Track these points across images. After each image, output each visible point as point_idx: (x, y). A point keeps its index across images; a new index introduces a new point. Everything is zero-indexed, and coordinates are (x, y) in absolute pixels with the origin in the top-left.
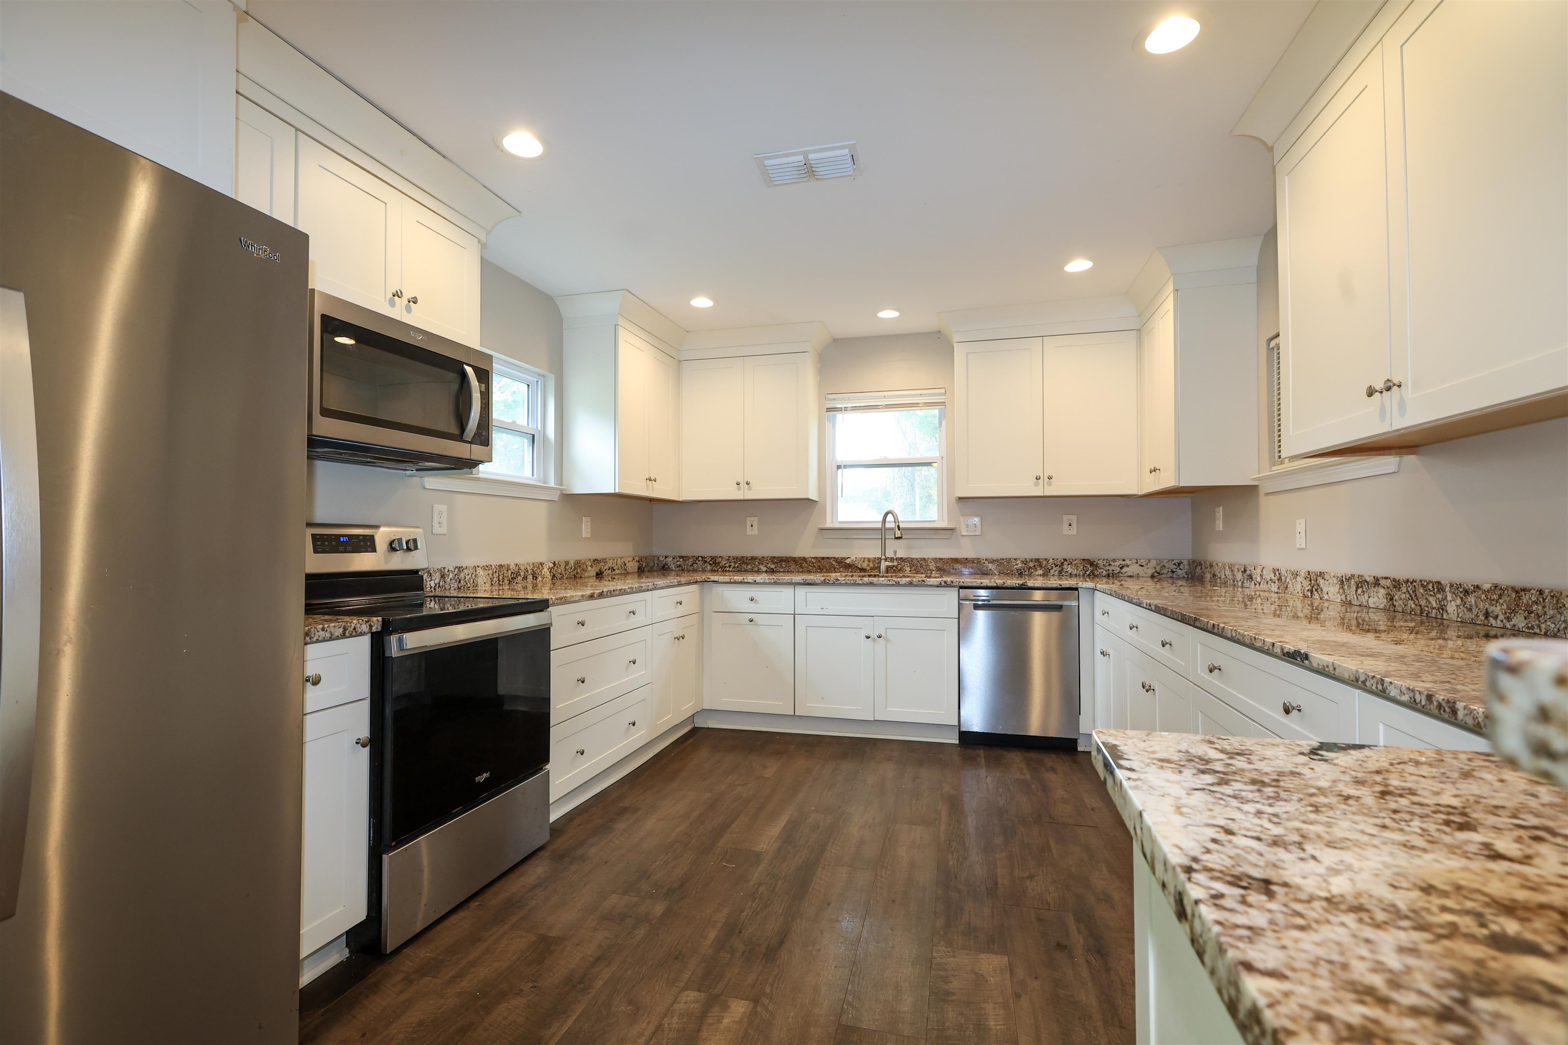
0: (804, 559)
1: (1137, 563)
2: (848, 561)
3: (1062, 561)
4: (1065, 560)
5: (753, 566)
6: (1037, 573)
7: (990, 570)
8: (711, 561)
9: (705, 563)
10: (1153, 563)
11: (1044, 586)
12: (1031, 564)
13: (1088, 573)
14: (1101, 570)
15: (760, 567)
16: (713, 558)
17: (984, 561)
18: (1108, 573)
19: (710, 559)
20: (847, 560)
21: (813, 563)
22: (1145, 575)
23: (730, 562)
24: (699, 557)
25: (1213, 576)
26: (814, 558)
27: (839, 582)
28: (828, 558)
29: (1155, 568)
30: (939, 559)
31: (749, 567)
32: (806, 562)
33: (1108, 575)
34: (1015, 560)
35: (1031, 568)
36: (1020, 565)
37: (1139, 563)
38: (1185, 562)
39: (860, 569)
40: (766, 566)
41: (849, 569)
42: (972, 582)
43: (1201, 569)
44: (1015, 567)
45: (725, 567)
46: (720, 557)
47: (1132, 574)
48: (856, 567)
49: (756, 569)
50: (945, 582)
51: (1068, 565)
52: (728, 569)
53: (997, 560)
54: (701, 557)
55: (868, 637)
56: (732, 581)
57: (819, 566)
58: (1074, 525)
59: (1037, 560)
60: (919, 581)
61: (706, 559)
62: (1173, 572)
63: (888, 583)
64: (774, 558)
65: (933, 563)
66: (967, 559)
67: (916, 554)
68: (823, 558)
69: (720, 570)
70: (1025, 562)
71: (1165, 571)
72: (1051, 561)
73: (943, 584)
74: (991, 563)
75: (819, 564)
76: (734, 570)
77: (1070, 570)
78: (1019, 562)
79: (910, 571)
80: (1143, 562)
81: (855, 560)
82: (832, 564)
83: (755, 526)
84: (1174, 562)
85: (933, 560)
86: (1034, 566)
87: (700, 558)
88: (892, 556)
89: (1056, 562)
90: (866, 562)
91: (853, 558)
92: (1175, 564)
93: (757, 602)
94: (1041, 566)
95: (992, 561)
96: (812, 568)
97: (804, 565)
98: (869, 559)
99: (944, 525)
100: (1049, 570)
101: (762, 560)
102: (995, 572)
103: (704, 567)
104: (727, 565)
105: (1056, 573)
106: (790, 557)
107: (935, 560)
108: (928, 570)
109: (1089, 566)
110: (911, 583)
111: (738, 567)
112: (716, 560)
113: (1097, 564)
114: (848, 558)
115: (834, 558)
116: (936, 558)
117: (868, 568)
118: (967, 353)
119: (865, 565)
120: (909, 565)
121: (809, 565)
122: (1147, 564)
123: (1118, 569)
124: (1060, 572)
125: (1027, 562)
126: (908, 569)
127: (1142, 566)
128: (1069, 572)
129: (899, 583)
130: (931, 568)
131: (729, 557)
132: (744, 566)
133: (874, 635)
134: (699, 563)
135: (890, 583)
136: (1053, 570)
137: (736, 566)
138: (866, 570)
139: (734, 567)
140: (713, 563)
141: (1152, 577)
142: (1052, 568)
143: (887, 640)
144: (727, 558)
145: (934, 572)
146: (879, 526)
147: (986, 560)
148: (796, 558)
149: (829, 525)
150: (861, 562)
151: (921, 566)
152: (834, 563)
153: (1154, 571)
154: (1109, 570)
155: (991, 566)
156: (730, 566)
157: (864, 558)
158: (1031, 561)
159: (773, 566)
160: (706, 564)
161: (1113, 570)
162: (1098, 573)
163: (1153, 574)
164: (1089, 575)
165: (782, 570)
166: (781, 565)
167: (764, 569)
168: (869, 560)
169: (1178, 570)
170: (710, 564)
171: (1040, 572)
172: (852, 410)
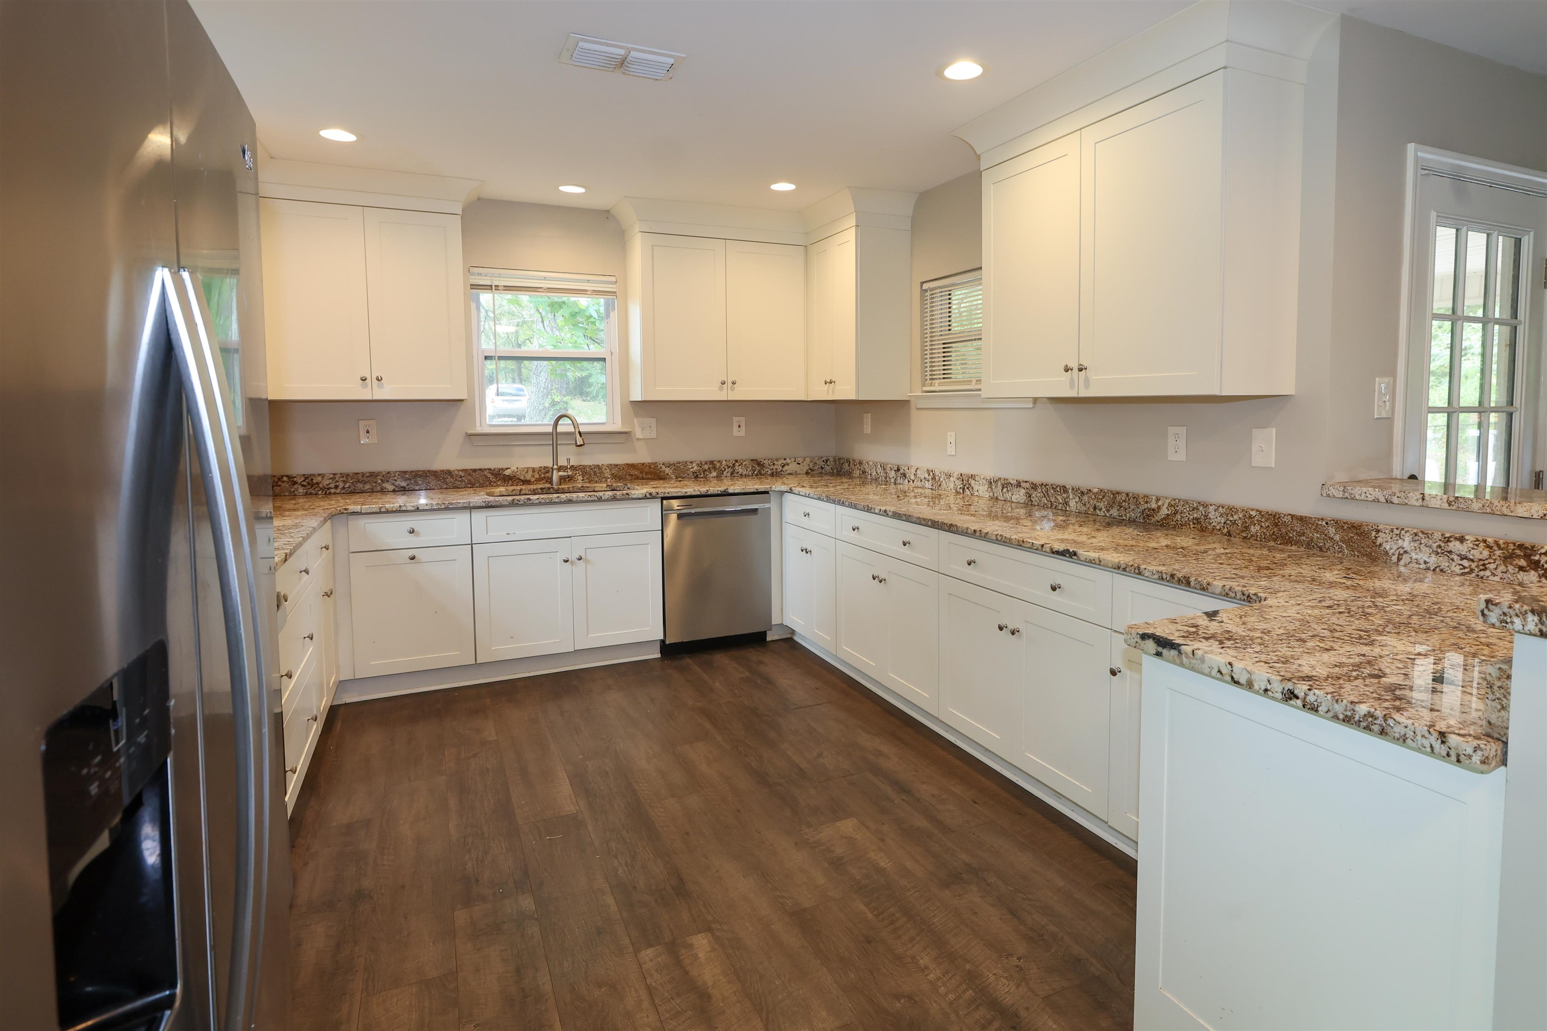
0: (449, 473)
1: (795, 461)
2: (507, 472)
3: (734, 462)
4: (736, 461)
5: (374, 484)
6: (711, 475)
7: (668, 474)
8: (304, 481)
9: (293, 485)
10: (808, 460)
11: (743, 491)
12: (706, 467)
13: (755, 473)
14: (767, 470)
15: (383, 485)
16: (306, 477)
17: (661, 465)
18: (772, 471)
19: (303, 479)
20: (506, 471)
21: (461, 477)
22: (802, 472)
23: (337, 481)
24: (282, 476)
25: (863, 473)
26: (462, 471)
27: (531, 502)
28: (481, 470)
29: (809, 465)
30: (614, 465)
31: (368, 486)
32: (452, 476)
33: (773, 473)
34: (691, 463)
35: (706, 470)
36: (696, 468)
37: (797, 461)
38: (831, 459)
39: (522, 481)
40: (393, 484)
41: (508, 481)
42: (676, 492)
43: (849, 466)
44: (691, 470)
45: (329, 489)
46: (319, 475)
47: (791, 472)
48: (518, 479)
49: (379, 488)
50: (650, 494)
51: (739, 465)
52: (333, 491)
53: (674, 464)
54: (287, 476)
55: (566, 561)
57: (469, 480)
58: (743, 427)
59: (712, 462)
60: (623, 495)
61: (295, 479)
62: (822, 468)
63: (590, 499)
64: (405, 472)
65: (608, 470)
66: (643, 464)
67: (588, 461)
68: (475, 470)
69: (320, 492)
70: (700, 465)
71: (816, 468)
72: (724, 462)
73: (648, 496)
74: (668, 467)
75: (470, 478)
76: (343, 491)
77: (740, 471)
78: (694, 465)
79: (583, 480)
80: (800, 460)
81: (516, 470)
82: (487, 477)
83: (373, 432)
84: (823, 459)
85: (608, 467)
86: (709, 468)
87: (285, 479)
88: (565, 464)
89: (728, 464)
90: (530, 473)
91: (514, 468)
92: (823, 461)
93: (418, 534)
94: (715, 468)
95: (669, 466)
96: (460, 483)
97: (449, 479)
98: (534, 468)
99: (617, 426)
100: (723, 472)
101: (387, 476)
102: (672, 476)
103: (293, 490)
104: (332, 486)
105: (729, 474)
106: (429, 471)
107: (611, 467)
108: (602, 478)
109: (756, 466)
110: (615, 497)
111: (349, 487)
112: (312, 480)
113: (764, 464)
114: (507, 469)
115: (490, 469)
116: (611, 465)
117: (533, 480)
119: (528, 477)
120: (581, 473)
121: (456, 480)
122: (803, 462)
123: (781, 468)
124: (732, 474)
125: (702, 464)
126: (580, 478)
127: (799, 464)
128: (740, 473)
129: (601, 498)
130: (606, 475)
131: (335, 474)
132: (360, 486)
133: (573, 557)
134: (283, 485)
135: (592, 499)
136: (726, 472)
137: (347, 485)
138: (531, 482)
139: (344, 488)
140: (308, 484)
141: (807, 473)
142: (725, 470)
143: (587, 562)
144: (331, 476)
145: (609, 480)
146: (549, 429)
147: (663, 464)
148: (436, 472)
149: (479, 430)
150: (524, 473)
151: (595, 473)
152: (489, 475)
153: (808, 468)
154: (773, 469)
155: (667, 470)
156: (336, 487)
157: (528, 468)
158: (706, 463)
159: (403, 484)
160: (296, 486)
161: (776, 469)
162: (764, 472)
163: (807, 470)
164: (757, 475)
165: (417, 488)
166: (416, 482)
167: (391, 488)
168: (534, 470)
169: (826, 466)
170: (303, 486)
171: (714, 474)
172: (504, 290)
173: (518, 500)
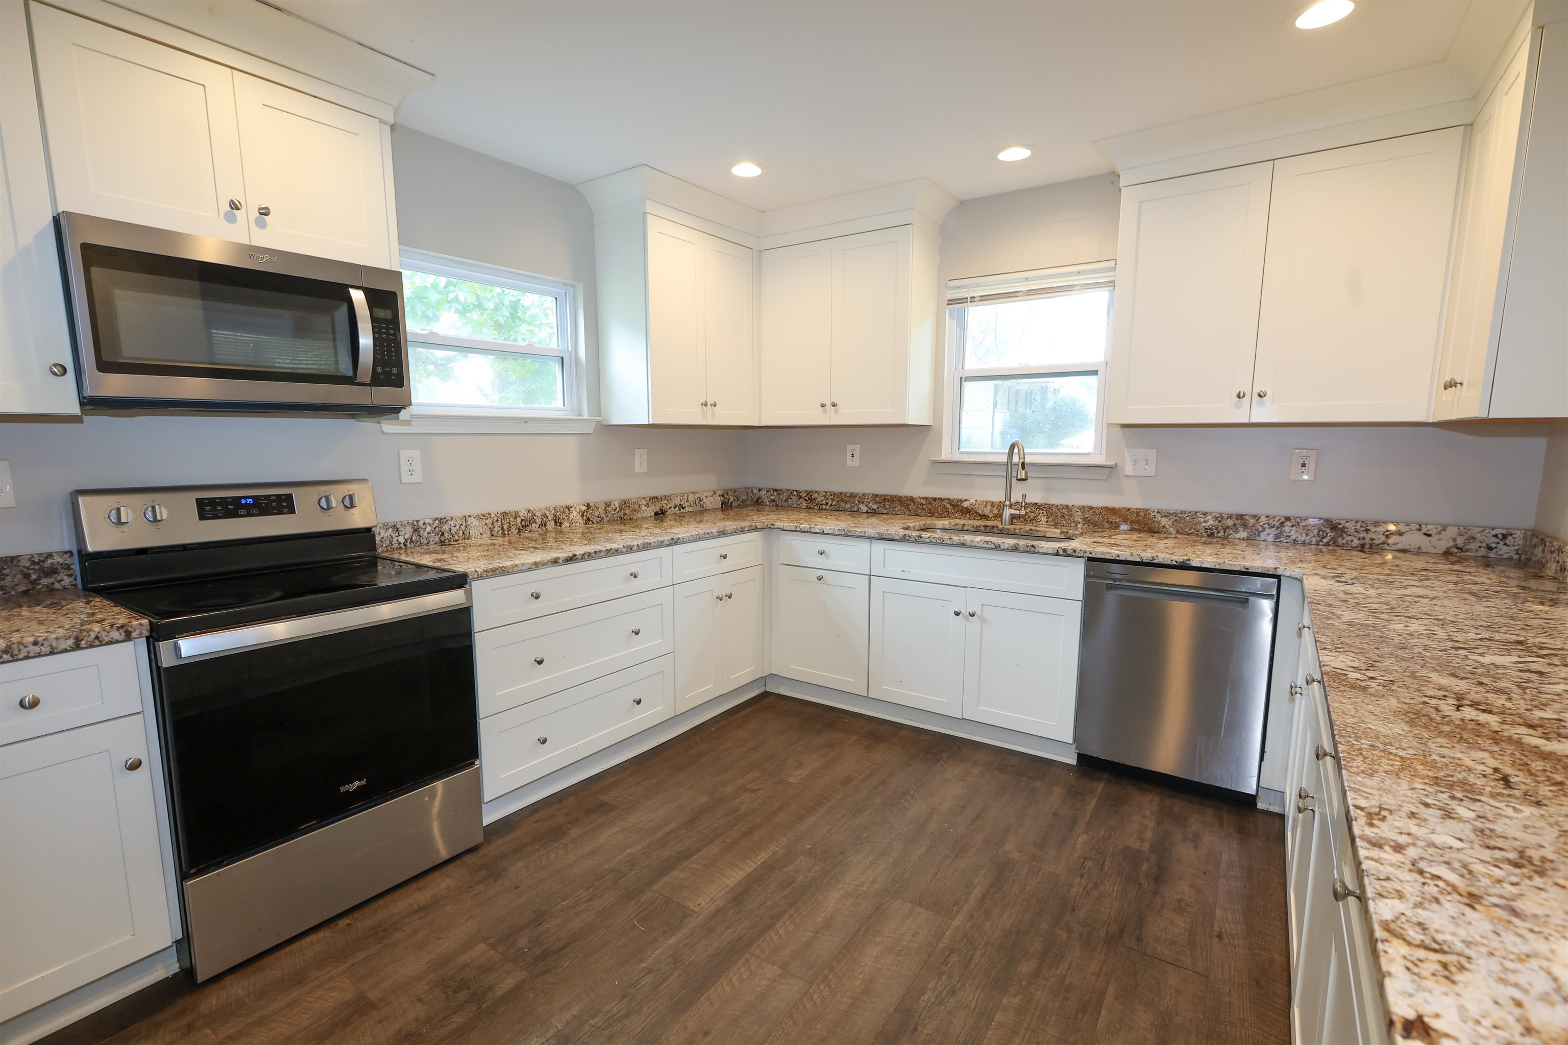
0: (912, 499)
1: (1420, 530)
2: (966, 504)
3: (1283, 520)
4: (1288, 519)
5: (853, 505)
6: (1238, 536)
7: (1164, 527)
8: (806, 496)
9: (800, 498)
10: (1452, 531)
11: (1218, 567)
12: (1230, 523)
13: (1325, 540)
14: (1350, 538)
15: (860, 506)
16: (809, 493)
17: (1155, 514)
18: (1362, 542)
19: (806, 494)
20: (964, 503)
21: (922, 505)
22: (1433, 550)
23: (827, 499)
24: (793, 491)
25: (1561, 570)
26: (924, 498)
28: (940, 499)
29: (1454, 540)
30: (1088, 507)
31: (848, 506)
32: (914, 503)
33: (1363, 546)
34: (1204, 514)
35: (1228, 527)
36: (1211, 522)
37: (1424, 530)
38: (1518, 534)
39: (980, 515)
40: (867, 506)
41: (966, 514)
42: (1103, 553)
43: (1543, 551)
44: (1203, 524)
45: (822, 505)
46: (816, 492)
47: (1407, 547)
48: (976, 512)
49: (856, 508)
50: (1064, 550)
51: (1293, 526)
52: (824, 507)
53: (1175, 514)
54: (796, 491)
55: (957, 614)
56: (798, 529)
57: (929, 509)
59: (1241, 517)
60: (1027, 546)
61: (801, 494)
62: (1490, 548)
63: (985, 545)
64: (876, 495)
65: (1080, 513)
66: (1129, 510)
67: (1057, 500)
68: (935, 499)
69: (816, 507)
70: (1220, 518)
71: (1473, 546)
72: (1263, 519)
73: (1061, 553)
74: (1166, 516)
75: (930, 506)
76: (831, 508)
77: (1294, 534)
78: (1209, 517)
79: (1047, 522)
80: (1431, 528)
81: (974, 503)
82: (946, 508)
83: (857, 456)
84: (1494, 532)
85: (1080, 509)
86: (1235, 525)
87: (795, 493)
88: (1020, 500)
89: (1271, 521)
90: (989, 507)
91: (972, 501)
92: (1496, 536)
93: (828, 557)
94: (1245, 526)
95: (1167, 515)
96: (920, 511)
97: (912, 506)
98: (993, 503)
99: (1101, 460)
100: (1259, 532)
101: (862, 498)
102: (1171, 530)
103: (799, 503)
104: (824, 502)
105: (1271, 538)
106: (895, 496)
107: (1083, 509)
108: (1072, 522)
109: (1328, 530)
110: (1017, 548)
111: (835, 505)
112: (811, 495)
113: (1344, 527)
114: (966, 500)
115: (949, 500)
116: (1084, 507)
117: (991, 515)
118: (1141, 202)
119: (987, 511)
120: (1045, 514)
121: (918, 508)
122: (1439, 533)
123: (1383, 538)
124: (1277, 537)
125: (1222, 518)
126: (1044, 519)
127: (1429, 535)
128: (1293, 537)
129: (1000, 546)
130: (1076, 519)
131: (826, 492)
132: (843, 504)
133: (965, 611)
134: (793, 498)
135: (988, 546)
136: (1265, 533)
137: (834, 503)
138: (989, 517)
139: (831, 505)
140: (809, 499)
141: (1447, 553)
142: (1264, 530)
143: (983, 620)
144: (824, 494)
145: (1079, 526)
146: (1004, 459)
147: (1158, 512)
148: (902, 497)
149: (945, 455)
150: (982, 506)
151: (1063, 516)
152: (948, 506)
153: (1451, 544)
154: (1364, 538)
155: (1164, 521)
156: (827, 504)
157: (987, 502)
158: (1230, 517)
159: (874, 507)
160: (801, 500)
161: (1372, 539)
162: (1344, 541)
163: (1448, 549)
164: (1327, 544)
165: (885, 512)
166: (884, 505)
167: (865, 509)
168: (993, 504)
169: (1501, 545)
170: (806, 500)
171: (1243, 534)
172: (980, 301)
173: (909, 536)
